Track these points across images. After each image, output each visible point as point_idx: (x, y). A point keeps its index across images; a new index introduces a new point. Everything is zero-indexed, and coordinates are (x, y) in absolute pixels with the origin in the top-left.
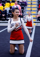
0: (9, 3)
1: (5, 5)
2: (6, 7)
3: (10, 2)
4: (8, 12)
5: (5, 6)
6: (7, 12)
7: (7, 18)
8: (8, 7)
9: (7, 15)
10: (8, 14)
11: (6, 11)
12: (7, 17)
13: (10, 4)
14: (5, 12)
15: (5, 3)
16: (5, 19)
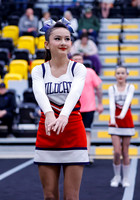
0: (24, 63)
1: (6, 68)
2: (12, 78)
3: (30, 57)
4: (22, 99)
5: (8, 72)
6: (17, 100)
7: (15, 127)
8: (20, 76)
9: (17, 111)
10: (22, 110)
11: (11, 94)
12: (15, 121)
13: (29, 63)
14: (6, 98)
15: (7, 62)
16: (5, 127)
